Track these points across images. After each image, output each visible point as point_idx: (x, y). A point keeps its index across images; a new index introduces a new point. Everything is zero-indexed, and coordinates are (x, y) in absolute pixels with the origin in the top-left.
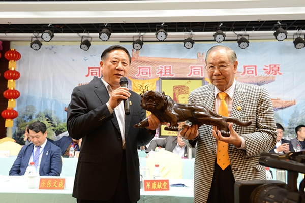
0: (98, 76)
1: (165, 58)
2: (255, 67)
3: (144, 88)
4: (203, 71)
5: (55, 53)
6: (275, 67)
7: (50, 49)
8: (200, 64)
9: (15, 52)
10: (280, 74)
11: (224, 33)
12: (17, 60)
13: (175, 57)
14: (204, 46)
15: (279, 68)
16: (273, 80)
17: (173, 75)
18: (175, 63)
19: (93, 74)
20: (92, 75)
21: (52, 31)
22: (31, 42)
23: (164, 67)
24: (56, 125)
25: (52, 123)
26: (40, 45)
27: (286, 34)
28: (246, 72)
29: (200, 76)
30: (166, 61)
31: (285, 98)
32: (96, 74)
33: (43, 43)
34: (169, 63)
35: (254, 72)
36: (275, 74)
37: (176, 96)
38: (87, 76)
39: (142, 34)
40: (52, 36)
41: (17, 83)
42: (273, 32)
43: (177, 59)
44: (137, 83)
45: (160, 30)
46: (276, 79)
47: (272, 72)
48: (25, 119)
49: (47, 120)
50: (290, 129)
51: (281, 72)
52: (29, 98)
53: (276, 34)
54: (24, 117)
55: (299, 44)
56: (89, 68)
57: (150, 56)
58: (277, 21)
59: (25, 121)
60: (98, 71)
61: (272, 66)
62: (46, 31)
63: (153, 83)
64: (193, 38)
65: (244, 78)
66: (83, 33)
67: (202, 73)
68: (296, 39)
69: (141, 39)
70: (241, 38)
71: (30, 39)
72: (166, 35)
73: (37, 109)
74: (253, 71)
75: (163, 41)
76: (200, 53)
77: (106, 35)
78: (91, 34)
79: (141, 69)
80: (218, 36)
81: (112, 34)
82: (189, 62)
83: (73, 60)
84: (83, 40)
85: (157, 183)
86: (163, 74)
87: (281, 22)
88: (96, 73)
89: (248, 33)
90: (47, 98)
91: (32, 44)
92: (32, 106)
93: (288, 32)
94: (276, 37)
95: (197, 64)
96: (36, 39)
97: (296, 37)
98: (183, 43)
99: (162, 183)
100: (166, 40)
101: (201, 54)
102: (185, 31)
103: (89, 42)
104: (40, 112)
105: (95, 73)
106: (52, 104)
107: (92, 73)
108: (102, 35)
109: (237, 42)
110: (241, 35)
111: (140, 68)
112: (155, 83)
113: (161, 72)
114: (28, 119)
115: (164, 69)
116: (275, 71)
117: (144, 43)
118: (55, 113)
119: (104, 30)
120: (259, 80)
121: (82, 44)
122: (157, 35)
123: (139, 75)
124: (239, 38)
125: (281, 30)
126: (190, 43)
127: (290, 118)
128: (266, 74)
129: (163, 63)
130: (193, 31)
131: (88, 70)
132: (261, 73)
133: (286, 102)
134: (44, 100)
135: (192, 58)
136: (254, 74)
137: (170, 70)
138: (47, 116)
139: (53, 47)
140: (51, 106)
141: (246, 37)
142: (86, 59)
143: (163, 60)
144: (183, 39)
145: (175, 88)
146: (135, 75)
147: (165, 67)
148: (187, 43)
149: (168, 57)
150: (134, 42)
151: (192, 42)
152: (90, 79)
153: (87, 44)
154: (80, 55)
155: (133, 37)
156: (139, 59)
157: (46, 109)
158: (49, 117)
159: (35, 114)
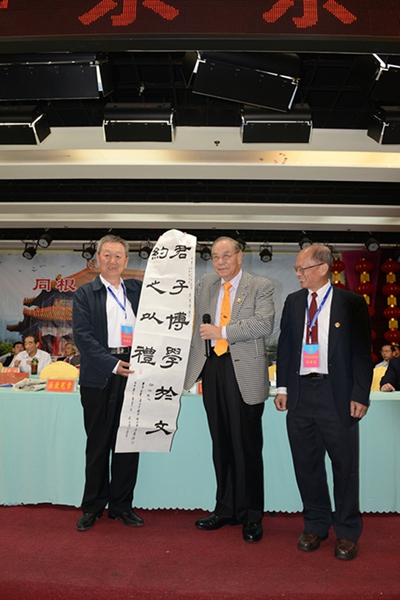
0: (47, 289)
19: (42, 287)
20: (40, 288)
32: (45, 288)
38: (34, 289)
39: (93, 241)
43: (138, 271)
55: (265, 257)
56: (37, 280)
58: (235, 231)
60: (47, 284)
68: (263, 251)
69: (93, 247)
70: (204, 249)
81: (54, 241)
83: (20, 271)
84: (28, 247)
87: (239, 231)
93: (246, 243)
97: (263, 248)
98: (138, 253)
103: (34, 249)
105: (44, 286)
107: (40, 285)
108: (41, 241)
110: (204, 245)
119: (44, 236)
121: (24, 252)
130: (151, 240)
131: (36, 282)
142: (34, 269)
144: (138, 248)
150: (85, 250)
152: (38, 292)
153: (31, 252)
154: (27, 265)
155: (83, 245)
156: (95, 271)
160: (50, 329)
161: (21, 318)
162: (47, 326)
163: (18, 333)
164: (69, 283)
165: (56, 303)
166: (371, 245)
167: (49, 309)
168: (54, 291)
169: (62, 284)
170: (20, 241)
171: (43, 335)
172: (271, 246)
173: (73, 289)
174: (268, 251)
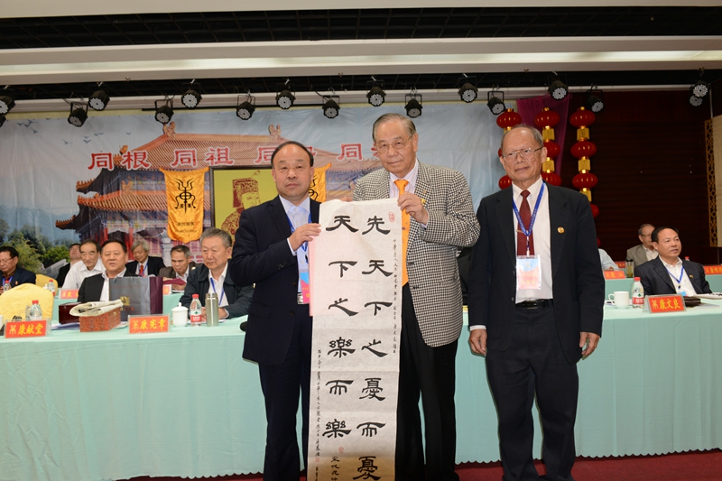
0: (108, 167)
1: (217, 136)
2: (359, 146)
3: (185, 185)
5: (35, 132)
7: (27, 126)
11: (293, 93)
13: (234, 134)
14: (279, 114)
17: (232, 162)
18: (232, 143)
19: (101, 164)
20: (99, 166)
21: (10, 97)
23: (216, 150)
24: (44, 250)
25: (36, 248)
26: (2, 120)
27: (383, 95)
28: (345, 155)
30: (220, 139)
32: (106, 165)
34: (224, 143)
35: (358, 154)
37: (238, 196)
38: (91, 168)
39: (170, 97)
40: (11, 104)
43: (237, 136)
44: (174, 176)
45: (188, 91)
49: (28, 243)
53: (369, 96)
55: (412, 111)
56: (93, 155)
57: (193, 133)
58: (370, 76)
60: (108, 160)
63: (200, 177)
64: (252, 103)
65: (343, 165)
66: (69, 97)
68: (409, 102)
69: (169, 105)
70: (328, 102)
73: (10, 225)
74: (355, 153)
75: (195, 108)
76: (273, 126)
77: (99, 101)
79: (179, 154)
80: (283, 99)
81: (112, 99)
82: (257, 140)
83: (66, 143)
84: (74, 109)
85: (26, 327)
86: (215, 161)
87: (376, 76)
88: (106, 162)
89: (338, 93)
90: (25, 206)
92: (2, 222)
93: (386, 92)
94: (369, 100)
95: (269, 144)
97: (409, 99)
98: (235, 110)
99: (35, 326)
100: (198, 106)
101: (275, 128)
102: (236, 92)
103: (84, 111)
104: (16, 230)
105: (103, 163)
106: (34, 216)
107: (98, 162)
108: (93, 101)
109: (321, 107)
110: (328, 97)
111: (177, 153)
112: (203, 176)
113: (212, 158)
115: (216, 153)
117: (174, 111)
118: (41, 230)
119: (97, 93)
120: (365, 167)
121: (70, 116)
122: (182, 98)
123: (176, 163)
124: (325, 102)
125: (377, 88)
126: (247, 111)
128: (376, 157)
129: (216, 143)
130: (251, 92)
131: (91, 158)
132: (368, 155)
134: (21, 211)
135: (261, 134)
136: (357, 158)
137: (226, 154)
138: (27, 236)
139: (30, 122)
140: (34, 220)
141: (336, 100)
142: (87, 140)
143: (214, 139)
144: (235, 103)
145: (236, 183)
146: (170, 164)
147: (219, 150)
148: (242, 111)
149: (221, 133)
150: (158, 110)
151: (250, 108)
152: (96, 172)
153: (80, 116)
154: (76, 135)
155: (156, 103)
156: (175, 138)
157: (25, 226)
158: (30, 239)
159: (7, 233)
160: (118, 223)
161: (76, 211)
162: (114, 219)
163: (73, 231)
164: (140, 157)
165: (124, 186)
166: (557, 91)
167: (113, 195)
168: (119, 170)
169: (129, 160)
170: (61, 101)
171: (110, 231)
172: (420, 95)
173: (146, 165)
174: (417, 102)
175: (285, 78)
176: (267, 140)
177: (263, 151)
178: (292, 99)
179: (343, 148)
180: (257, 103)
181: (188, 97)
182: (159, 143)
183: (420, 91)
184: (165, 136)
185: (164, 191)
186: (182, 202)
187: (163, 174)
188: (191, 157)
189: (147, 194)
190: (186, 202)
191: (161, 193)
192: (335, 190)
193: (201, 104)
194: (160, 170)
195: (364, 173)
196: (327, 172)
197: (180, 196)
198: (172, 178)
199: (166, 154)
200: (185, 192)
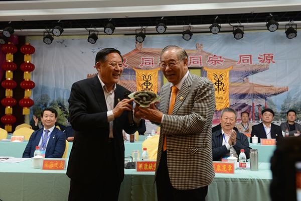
2: (251, 56)
3: (147, 78)
4: (202, 61)
5: (66, 46)
6: (269, 56)
7: (62, 43)
8: (199, 54)
9: (30, 46)
10: (274, 62)
11: (219, 25)
12: (31, 54)
14: (202, 37)
15: (272, 57)
16: (267, 69)
21: (61, 26)
22: (43, 37)
25: (64, 111)
26: (52, 39)
27: (278, 25)
28: (242, 61)
29: (199, 65)
31: (278, 85)
33: (54, 37)
35: (249, 61)
36: (269, 63)
39: (144, 27)
40: (62, 31)
41: (32, 75)
42: (265, 23)
44: (141, 73)
45: (160, 24)
46: (270, 67)
47: (266, 60)
48: (40, 107)
49: (60, 108)
50: (283, 113)
51: (274, 61)
52: (43, 88)
53: (268, 26)
54: (40, 105)
57: (153, 48)
58: (269, 13)
59: (41, 109)
61: (266, 55)
62: (56, 27)
63: (155, 73)
64: (191, 30)
65: (240, 67)
66: (90, 27)
67: (201, 62)
68: (288, 29)
69: (143, 32)
71: (43, 34)
72: (166, 28)
73: (51, 97)
74: (248, 60)
75: (164, 33)
76: (198, 44)
77: (110, 29)
78: (98, 29)
79: (144, 60)
80: (214, 28)
82: (189, 52)
83: (82, 53)
85: (148, 165)
87: (272, 13)
90: (59, 87)
91: (44, 39)
92: (47, 95)
93: (279, 23)
94: (268, 28)
95: (196, 54)
96: (48, 34)
97: (288, 27)
98: (182, 35)
99: (153, 165)
101: (200, 45)
102: (183, 25)
103: (96, 35)
104: (54, 100)
106: (64, 93)
108: (107, 29)
109: (232, 33)
111: (143, 59)
112: (157, 73)
114: (43, 107)
116: (269, 60)
117: (146, 35)
119: (109, 25)
120: (254, 69)
122: (157, 28)
123: (142, 65)
124: (235, 29)
125: (273, 21)
126: (188, 35)
127: (283, 103)
128: (261, 63)
130: (191, 24)
132: (256, 62)
133: (279, 89)
134: (57, 90)
135: (192, 48)
136: (249, 63)
138: (60, 104)
139: (64, 41)
140: (64, 95)
141: (241, 29)
144: (182, 31)
146: (139, 66)
148: (186, 35)
150: (137, 35)
151: (191, 34)
153: (94, 38)
154: (88, 48)
155: (136, 31)
156: (143, 50)
157: (59, 98)
158: (61, 105)
159: (49, 102)
170: (84, 29)
172: (296, 25)
173: (126, 66)
174: (293, 29)
175: (215, 16)
176: (195, 52)
177: (192, 59)
178: (220, 27)
179: (240, 57)
180: (194, 30)
181: (160, 27)
182: (133, 54)
183: (295, 22)
184: (136, 50)
185: (135, 81)
186: (145, 87)
187: (135, 71)
188: (151, 62)
189: (126, 82)
190: (147, 87)
191: (133, 82)
192: (235, 82)
193: (167, 31)
194: (134, 69)
195: (254, 72)
196: (230, 72)
197: (144, 84)
198: (140, 73)
199: (137, 60)
200: (147, 81)
